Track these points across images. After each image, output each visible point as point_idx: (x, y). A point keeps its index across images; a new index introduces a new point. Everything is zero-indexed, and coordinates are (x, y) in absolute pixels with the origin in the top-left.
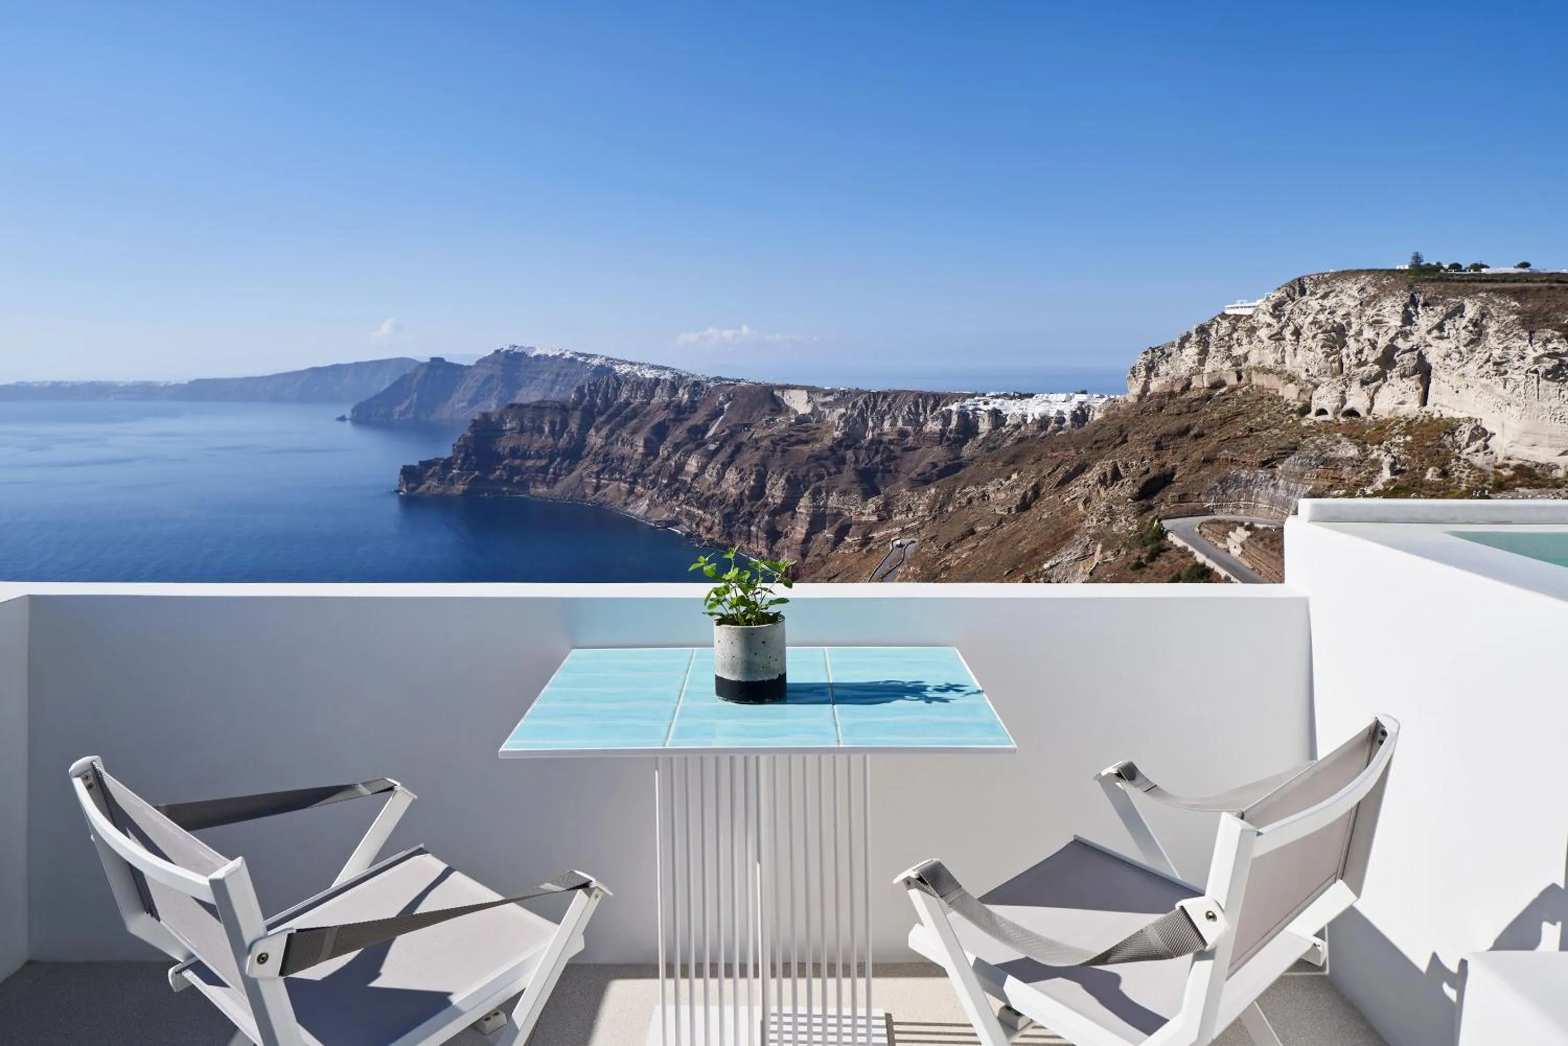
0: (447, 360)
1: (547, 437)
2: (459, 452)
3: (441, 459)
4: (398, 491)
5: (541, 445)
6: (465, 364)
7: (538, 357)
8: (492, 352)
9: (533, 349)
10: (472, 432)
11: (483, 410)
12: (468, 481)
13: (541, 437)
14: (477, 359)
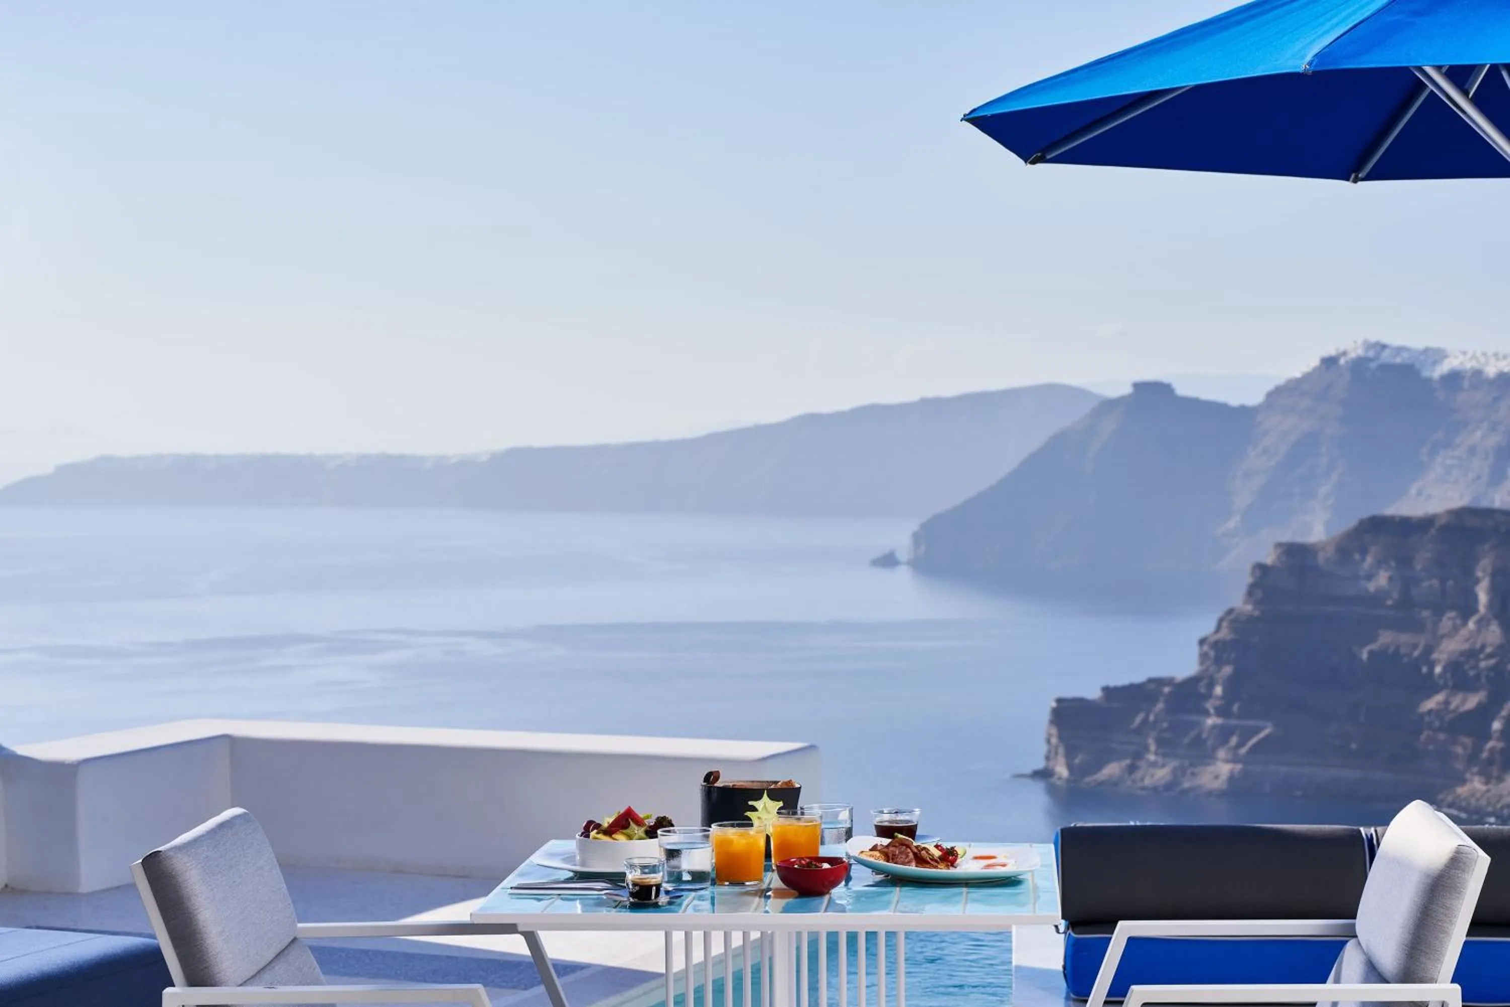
0: (1182, 390)
1: (1482, 623)
2: (1219, 661)
3: (1169, 681)
4: (1044, 774)
5: (1466, 646)
6: (1234, 401)
7: (1454, 378)
8: (1314, 362)
9: (1437, 355)
10: (1257, 603)
11: (1286, 537)
12: (1243, 751)
13: (1465, 623)
14: (1270, 387)
